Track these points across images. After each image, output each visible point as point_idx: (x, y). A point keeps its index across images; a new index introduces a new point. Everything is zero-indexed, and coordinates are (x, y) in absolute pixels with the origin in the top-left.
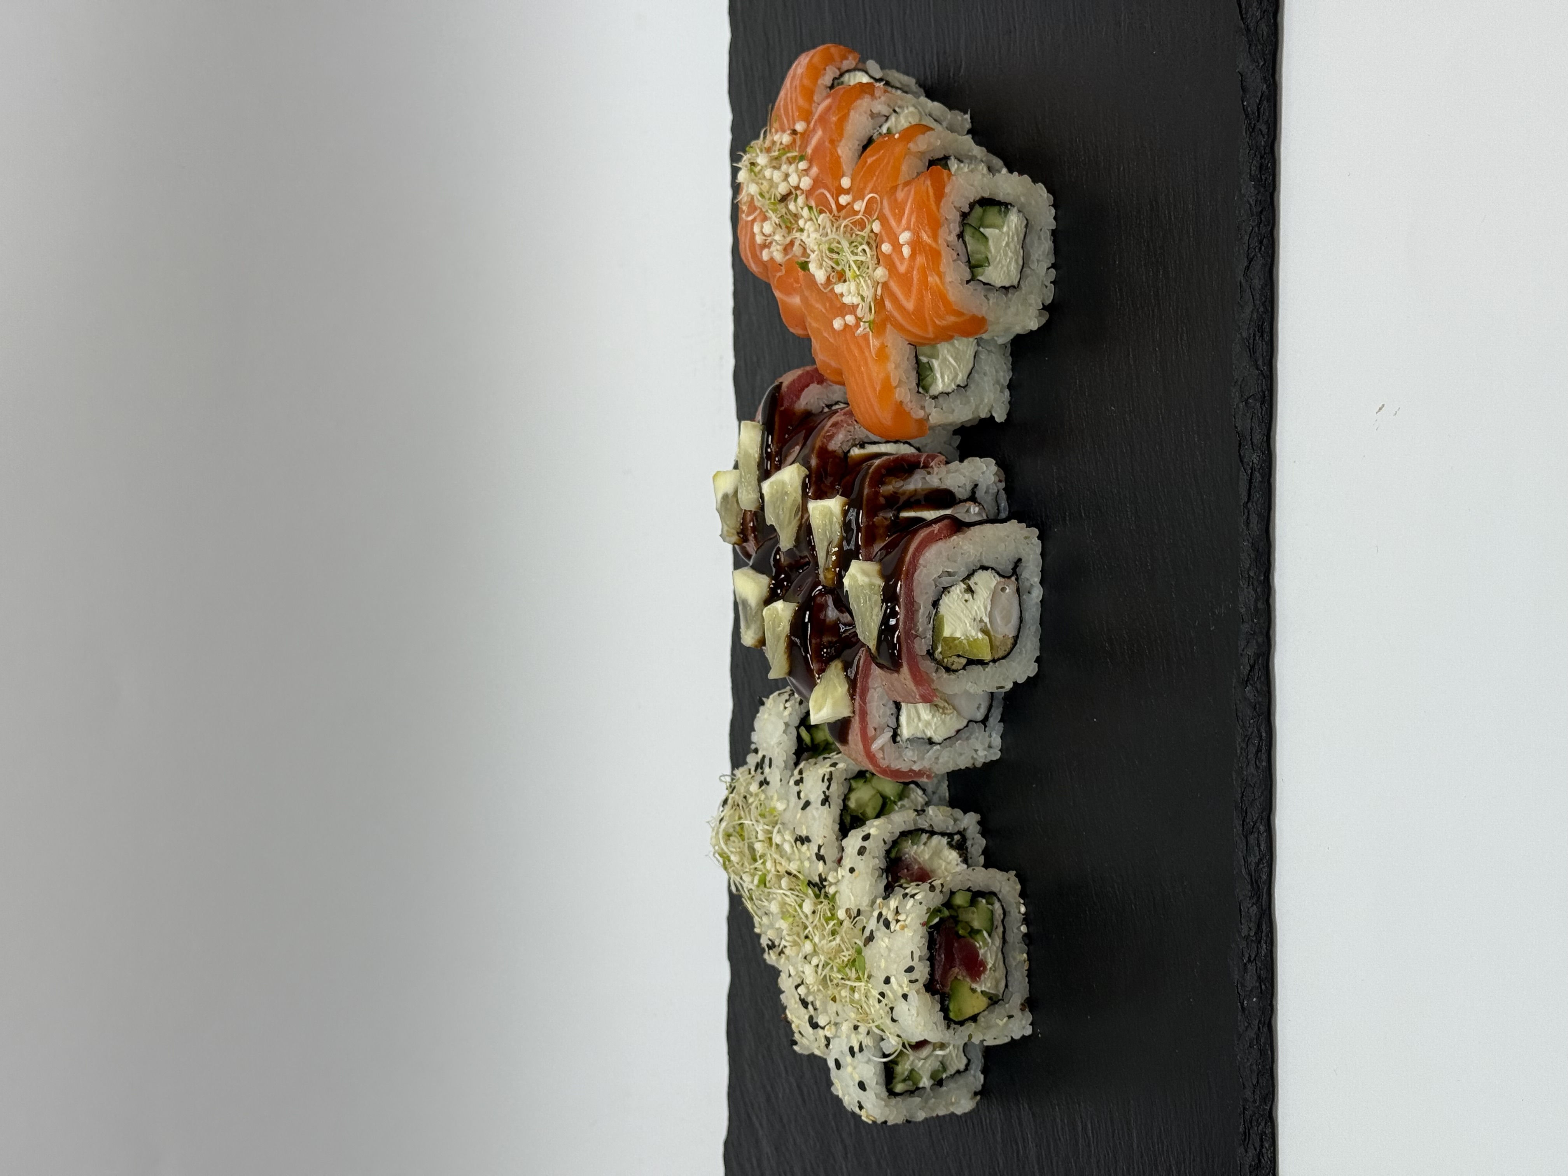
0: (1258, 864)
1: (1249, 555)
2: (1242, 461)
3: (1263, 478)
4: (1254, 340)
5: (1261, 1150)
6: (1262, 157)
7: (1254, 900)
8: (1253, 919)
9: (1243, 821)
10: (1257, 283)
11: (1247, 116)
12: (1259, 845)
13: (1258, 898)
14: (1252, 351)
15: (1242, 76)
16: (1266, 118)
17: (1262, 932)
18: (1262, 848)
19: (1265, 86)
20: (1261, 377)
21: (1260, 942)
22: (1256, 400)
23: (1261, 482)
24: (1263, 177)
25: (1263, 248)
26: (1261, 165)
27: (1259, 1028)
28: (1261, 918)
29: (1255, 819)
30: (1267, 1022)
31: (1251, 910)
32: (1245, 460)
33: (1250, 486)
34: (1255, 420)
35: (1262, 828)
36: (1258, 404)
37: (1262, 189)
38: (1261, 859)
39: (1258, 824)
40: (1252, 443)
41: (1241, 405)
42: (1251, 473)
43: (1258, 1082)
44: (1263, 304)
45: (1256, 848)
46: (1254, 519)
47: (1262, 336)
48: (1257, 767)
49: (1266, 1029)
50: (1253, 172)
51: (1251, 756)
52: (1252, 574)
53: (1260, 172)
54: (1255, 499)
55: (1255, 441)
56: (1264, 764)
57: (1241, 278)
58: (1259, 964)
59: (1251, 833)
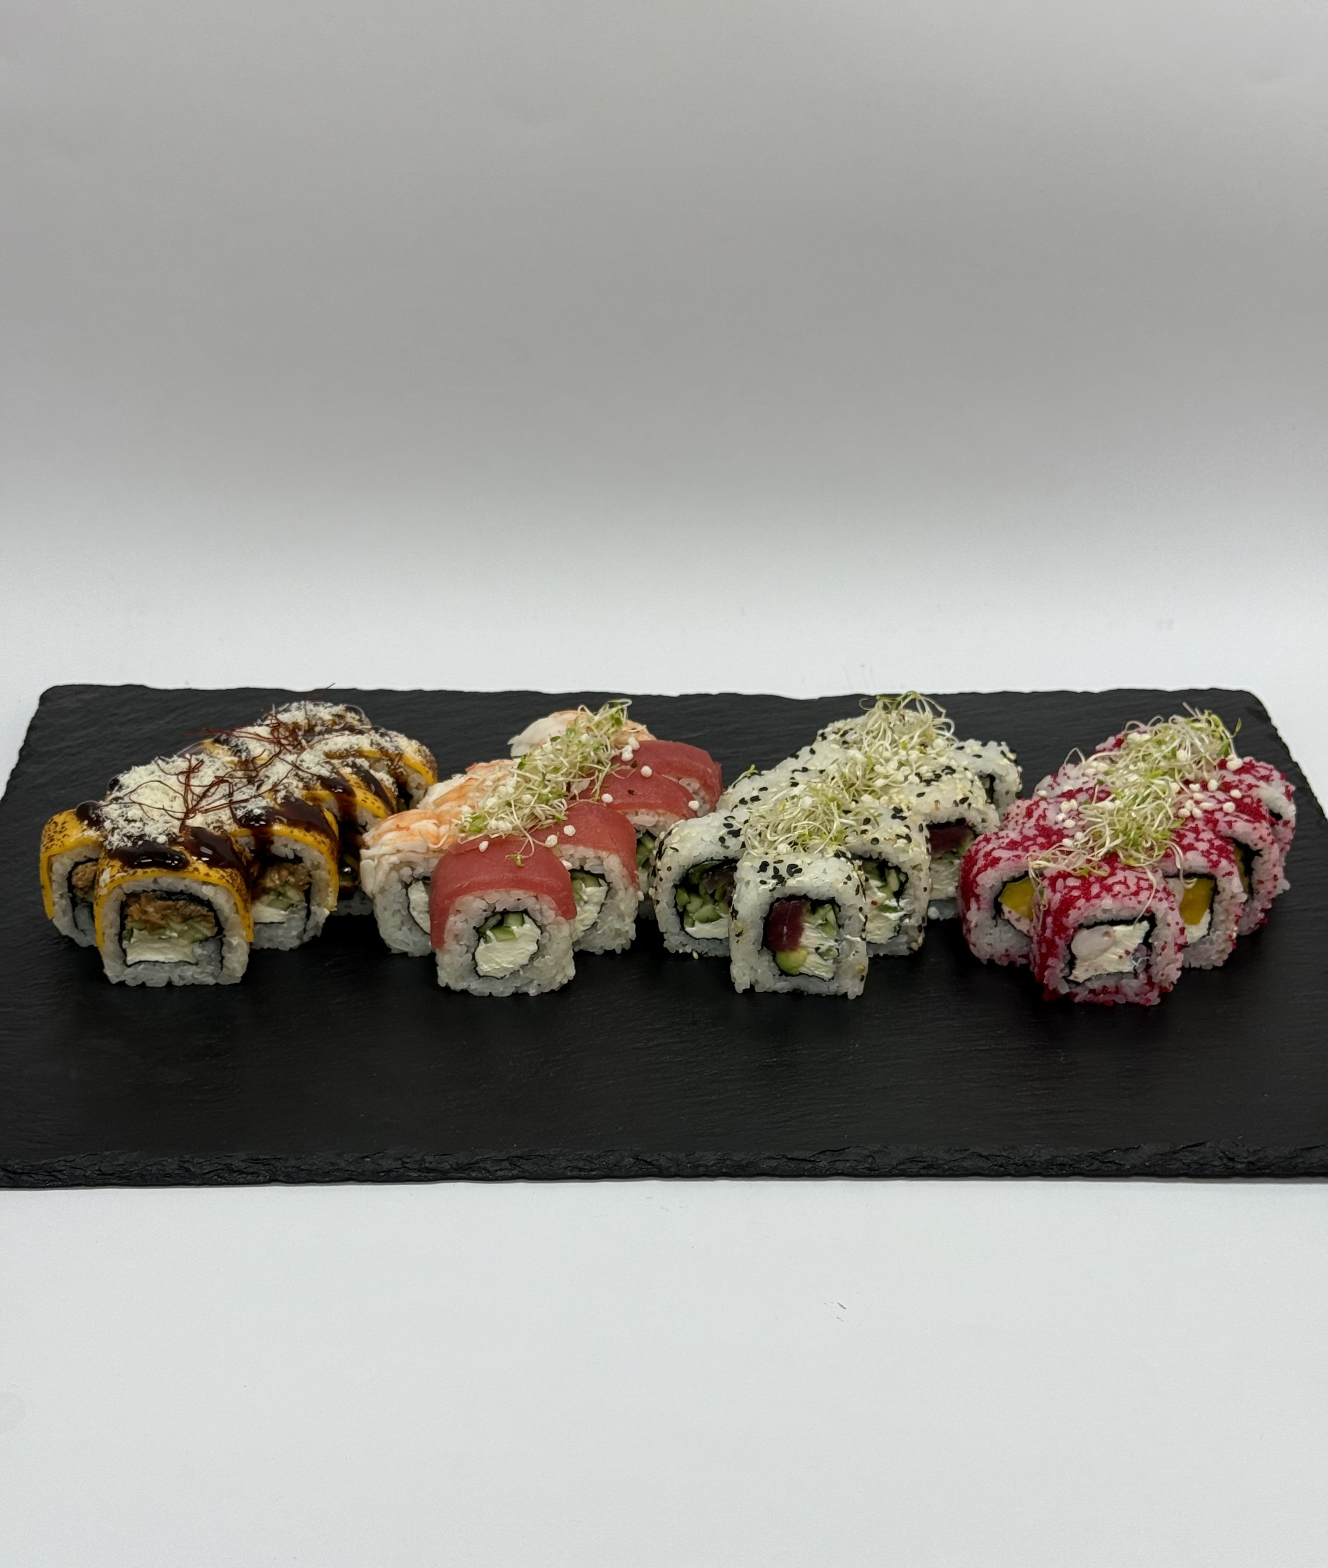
0: (485, 1169)
1: (743, 1159)
2: (821, 1153)
3: (807, 1170)
4: (921, 1162)
5: (244, 1173)
6: (1071, 1165)
7: (454, 1166)
8: (440, 1165)
9: (521, 1157)
10: (967, 1164)
11: (1105, 1153)
12: (501, 1170)
13: (456, 1170)
14: (912, 1160)
15: (1137, 1148)
16: (1103, 1168)
17: (428, 1173)
18: (499, 1172)
19: (1128, 1167)
20: (890, 1168)
21: (419, 1171)
22: (872, 1163)
23: (804, 1168)
24: (1055, 1167)
25: (996, 1168)
26: (1064, 1165)
27: (348, 1171)
28: (440, 1171)
29: (522, 1166)
30: (353, 1177)
31: (446, 1164)
32: (821, 1155)
33: (800, 1160)
34: (855, 1163)
35: (515, 1172)
36: (868, 1166)
37: (1044, 1166)
38: (489, 1172)
39: (518, 1169)
40: (836, 1161)
41: (867, 1152)
42: (810, 1161)
43: (302, 1170)
44: (950, 1169)
45: (498, 1168)
46: (774, 1163)
47: (924, 1168)
48: (566, 1168)
49: (347, 1176)
50: (1058, 1158)
51: (575, 1163)
52: (728, 1162)
53: (1059, 1164)
54: (790, 1164)
55: (837, 1163)
56: (569, 1174)
57: (972, 1150)
58: (401, 1171)
59: (511, 1164)
